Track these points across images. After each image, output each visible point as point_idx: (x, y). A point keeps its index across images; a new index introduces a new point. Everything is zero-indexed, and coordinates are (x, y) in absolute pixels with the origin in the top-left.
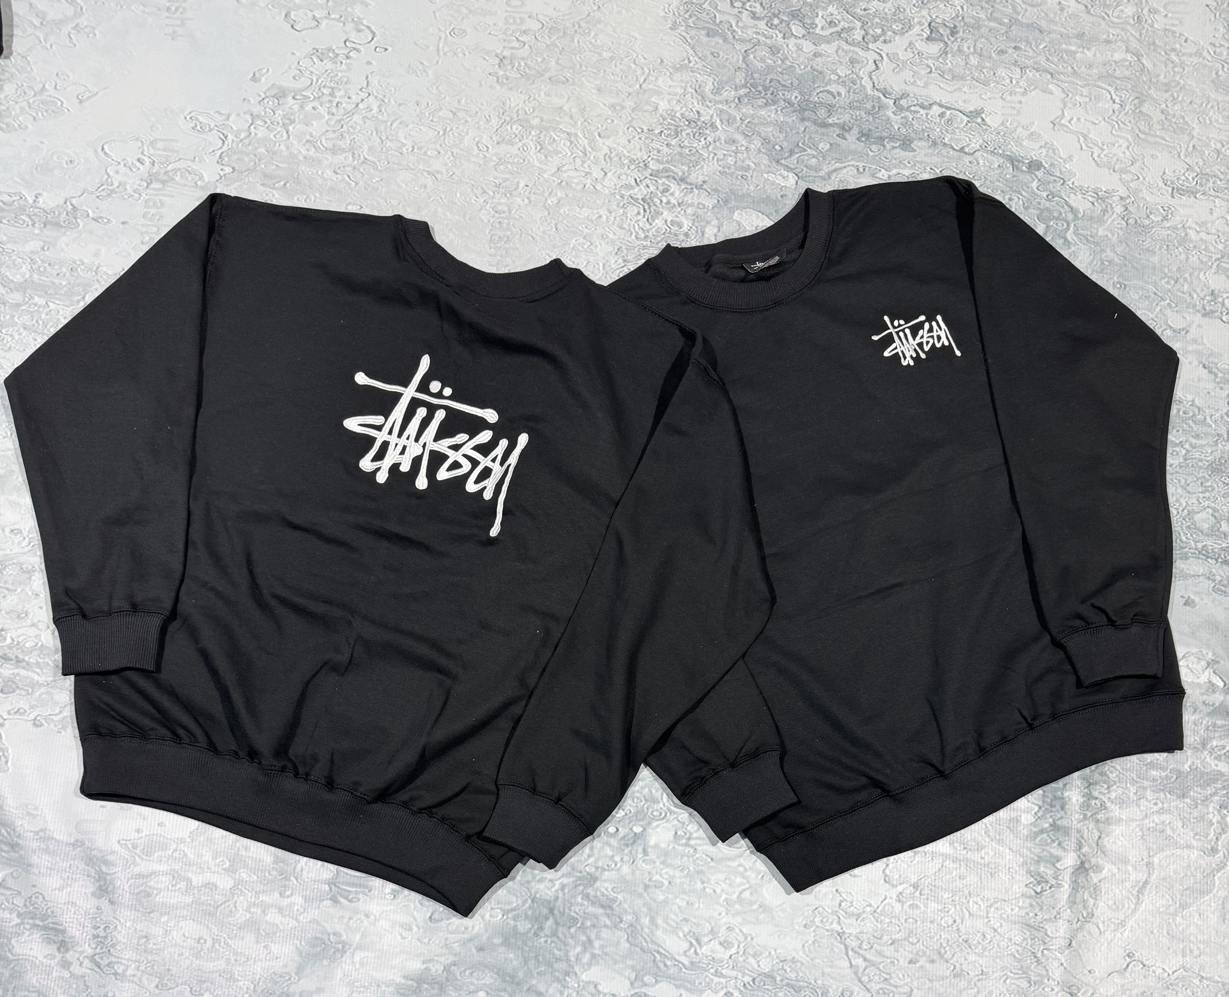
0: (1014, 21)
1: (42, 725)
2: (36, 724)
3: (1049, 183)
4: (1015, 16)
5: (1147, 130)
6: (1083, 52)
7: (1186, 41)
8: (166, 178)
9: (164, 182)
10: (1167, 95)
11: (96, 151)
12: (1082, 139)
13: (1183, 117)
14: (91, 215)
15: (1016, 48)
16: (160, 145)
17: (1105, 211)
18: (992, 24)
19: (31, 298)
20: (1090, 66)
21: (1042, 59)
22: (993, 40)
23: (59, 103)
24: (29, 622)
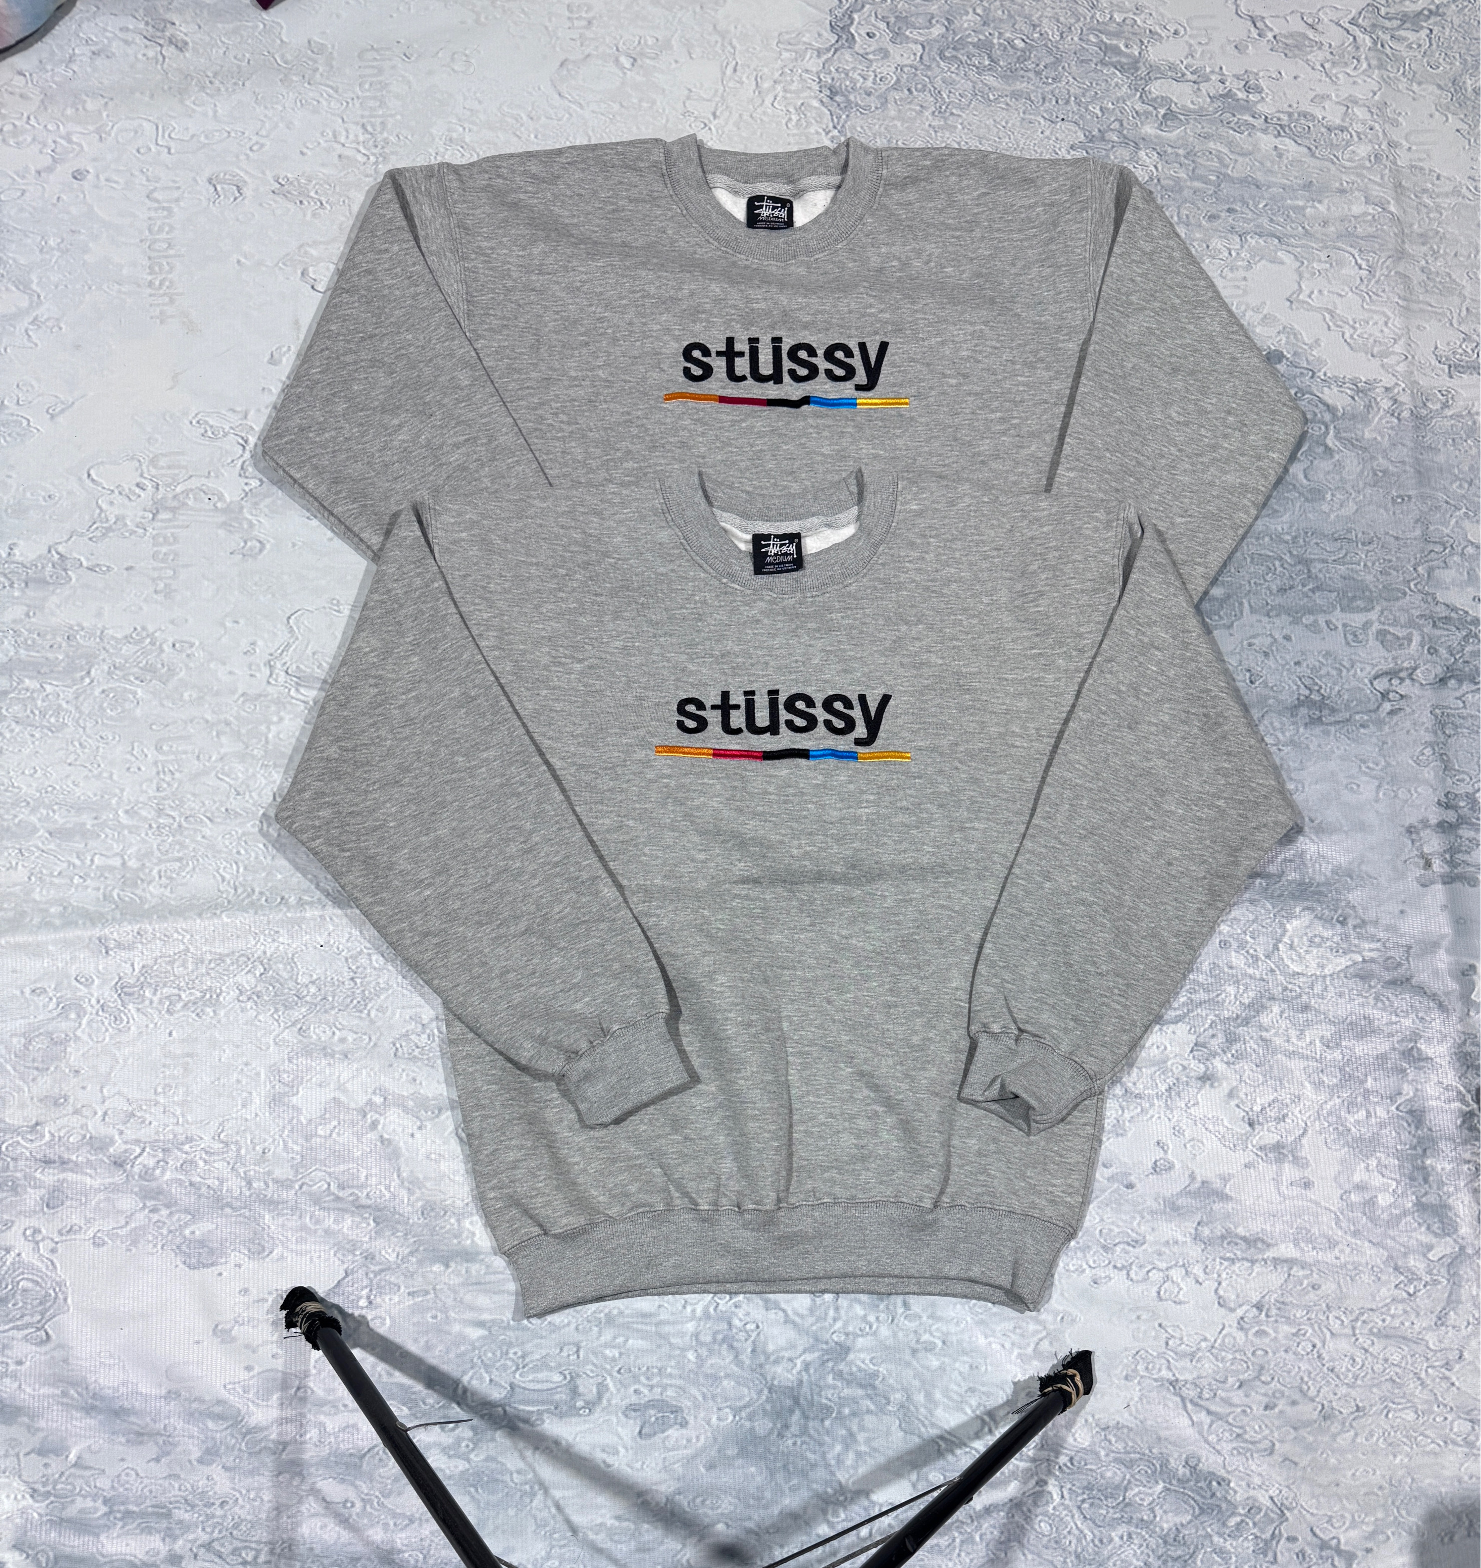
0: (1223, 177)
1: (104, 1243)
2: (97, 1243)
3: (1295, 377)
4: (1223, 170)
5: (1408, 295)
6: (1314, 207)
7: (1438, 178)
8: (175, 504)
9: (173, 510)
10: (1424, 249)
11: (80, 479)
12: (1328, 316)
13: (1449, 275)
14: (85, 564)
15: (1229, 210)
16: (162, 462)
17: (1369, 407)
18: (1197, 184)
19: (21, 681)
20: (1325, 223)
21: (1265, 221)
22: (1200, 204)
23: (25, 423)
24: (70, 1109)
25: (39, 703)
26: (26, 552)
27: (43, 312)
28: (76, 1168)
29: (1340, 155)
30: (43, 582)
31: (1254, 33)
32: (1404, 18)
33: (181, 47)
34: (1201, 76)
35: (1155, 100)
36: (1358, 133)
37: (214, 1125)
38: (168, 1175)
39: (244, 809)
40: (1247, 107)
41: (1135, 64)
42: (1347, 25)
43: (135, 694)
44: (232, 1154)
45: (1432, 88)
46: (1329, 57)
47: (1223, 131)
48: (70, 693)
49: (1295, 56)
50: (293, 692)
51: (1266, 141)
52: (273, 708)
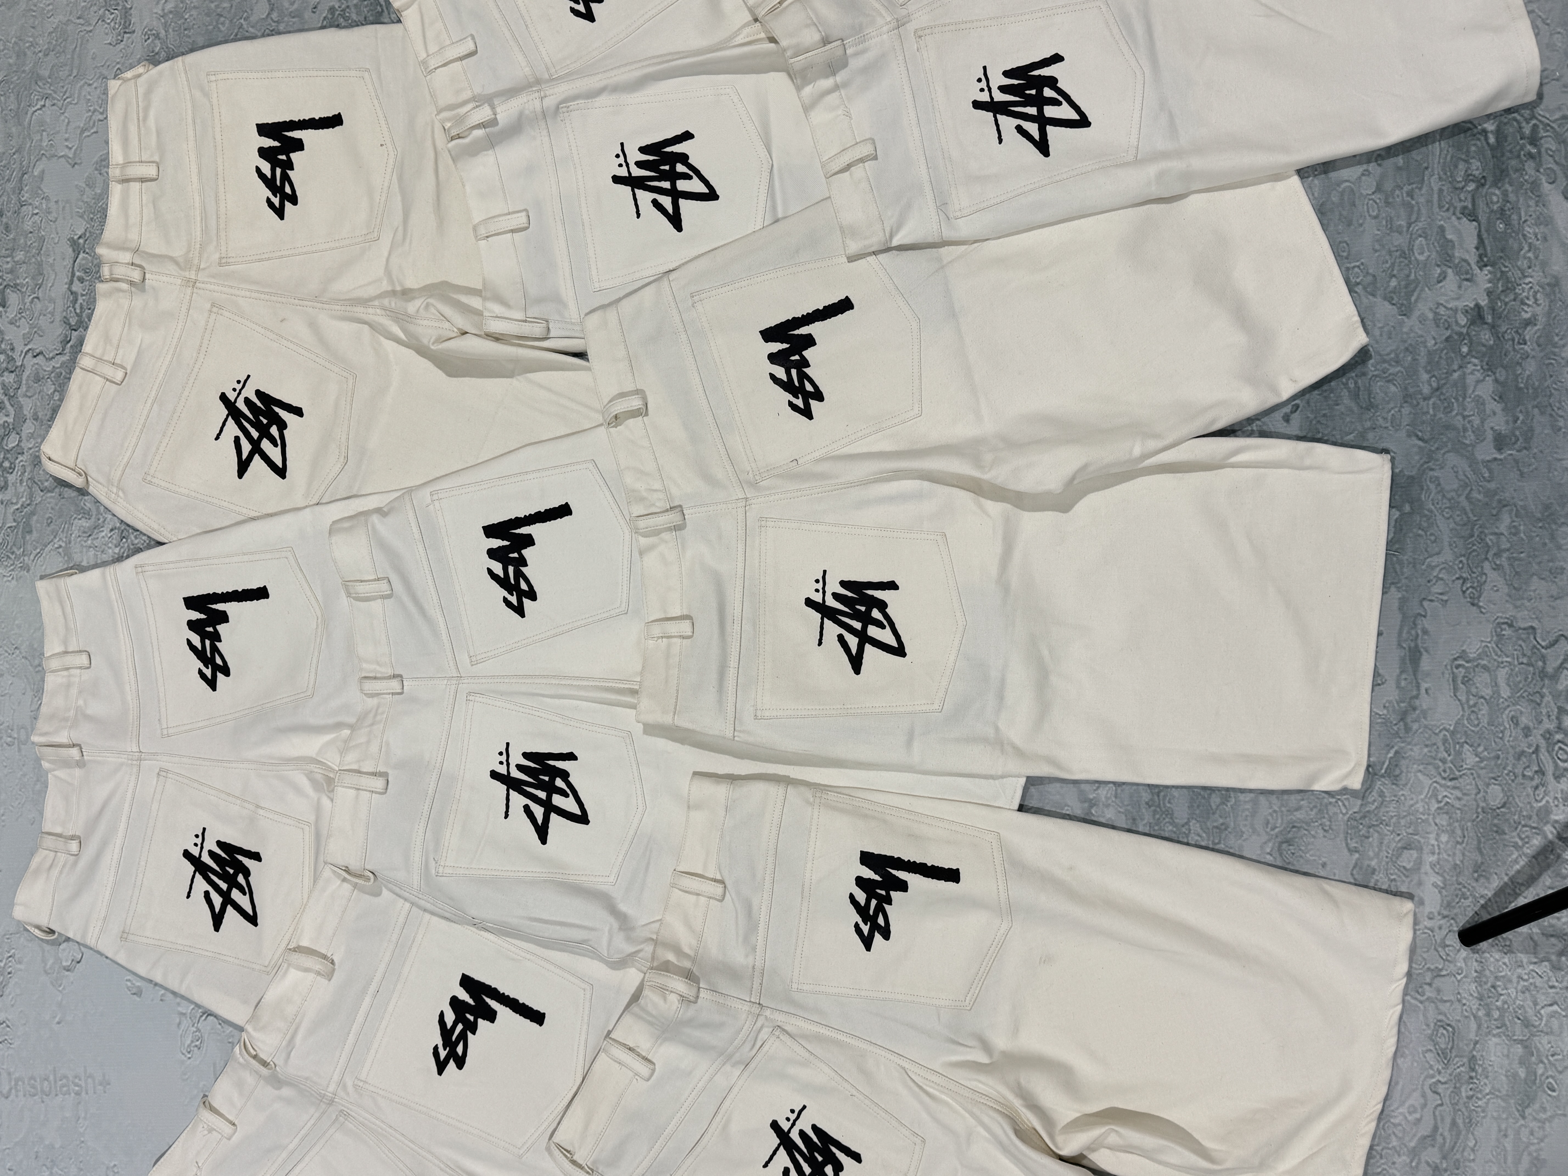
5: (68, 68)
10: (29, 53)
13: (50, 33)
21: (9, 186)
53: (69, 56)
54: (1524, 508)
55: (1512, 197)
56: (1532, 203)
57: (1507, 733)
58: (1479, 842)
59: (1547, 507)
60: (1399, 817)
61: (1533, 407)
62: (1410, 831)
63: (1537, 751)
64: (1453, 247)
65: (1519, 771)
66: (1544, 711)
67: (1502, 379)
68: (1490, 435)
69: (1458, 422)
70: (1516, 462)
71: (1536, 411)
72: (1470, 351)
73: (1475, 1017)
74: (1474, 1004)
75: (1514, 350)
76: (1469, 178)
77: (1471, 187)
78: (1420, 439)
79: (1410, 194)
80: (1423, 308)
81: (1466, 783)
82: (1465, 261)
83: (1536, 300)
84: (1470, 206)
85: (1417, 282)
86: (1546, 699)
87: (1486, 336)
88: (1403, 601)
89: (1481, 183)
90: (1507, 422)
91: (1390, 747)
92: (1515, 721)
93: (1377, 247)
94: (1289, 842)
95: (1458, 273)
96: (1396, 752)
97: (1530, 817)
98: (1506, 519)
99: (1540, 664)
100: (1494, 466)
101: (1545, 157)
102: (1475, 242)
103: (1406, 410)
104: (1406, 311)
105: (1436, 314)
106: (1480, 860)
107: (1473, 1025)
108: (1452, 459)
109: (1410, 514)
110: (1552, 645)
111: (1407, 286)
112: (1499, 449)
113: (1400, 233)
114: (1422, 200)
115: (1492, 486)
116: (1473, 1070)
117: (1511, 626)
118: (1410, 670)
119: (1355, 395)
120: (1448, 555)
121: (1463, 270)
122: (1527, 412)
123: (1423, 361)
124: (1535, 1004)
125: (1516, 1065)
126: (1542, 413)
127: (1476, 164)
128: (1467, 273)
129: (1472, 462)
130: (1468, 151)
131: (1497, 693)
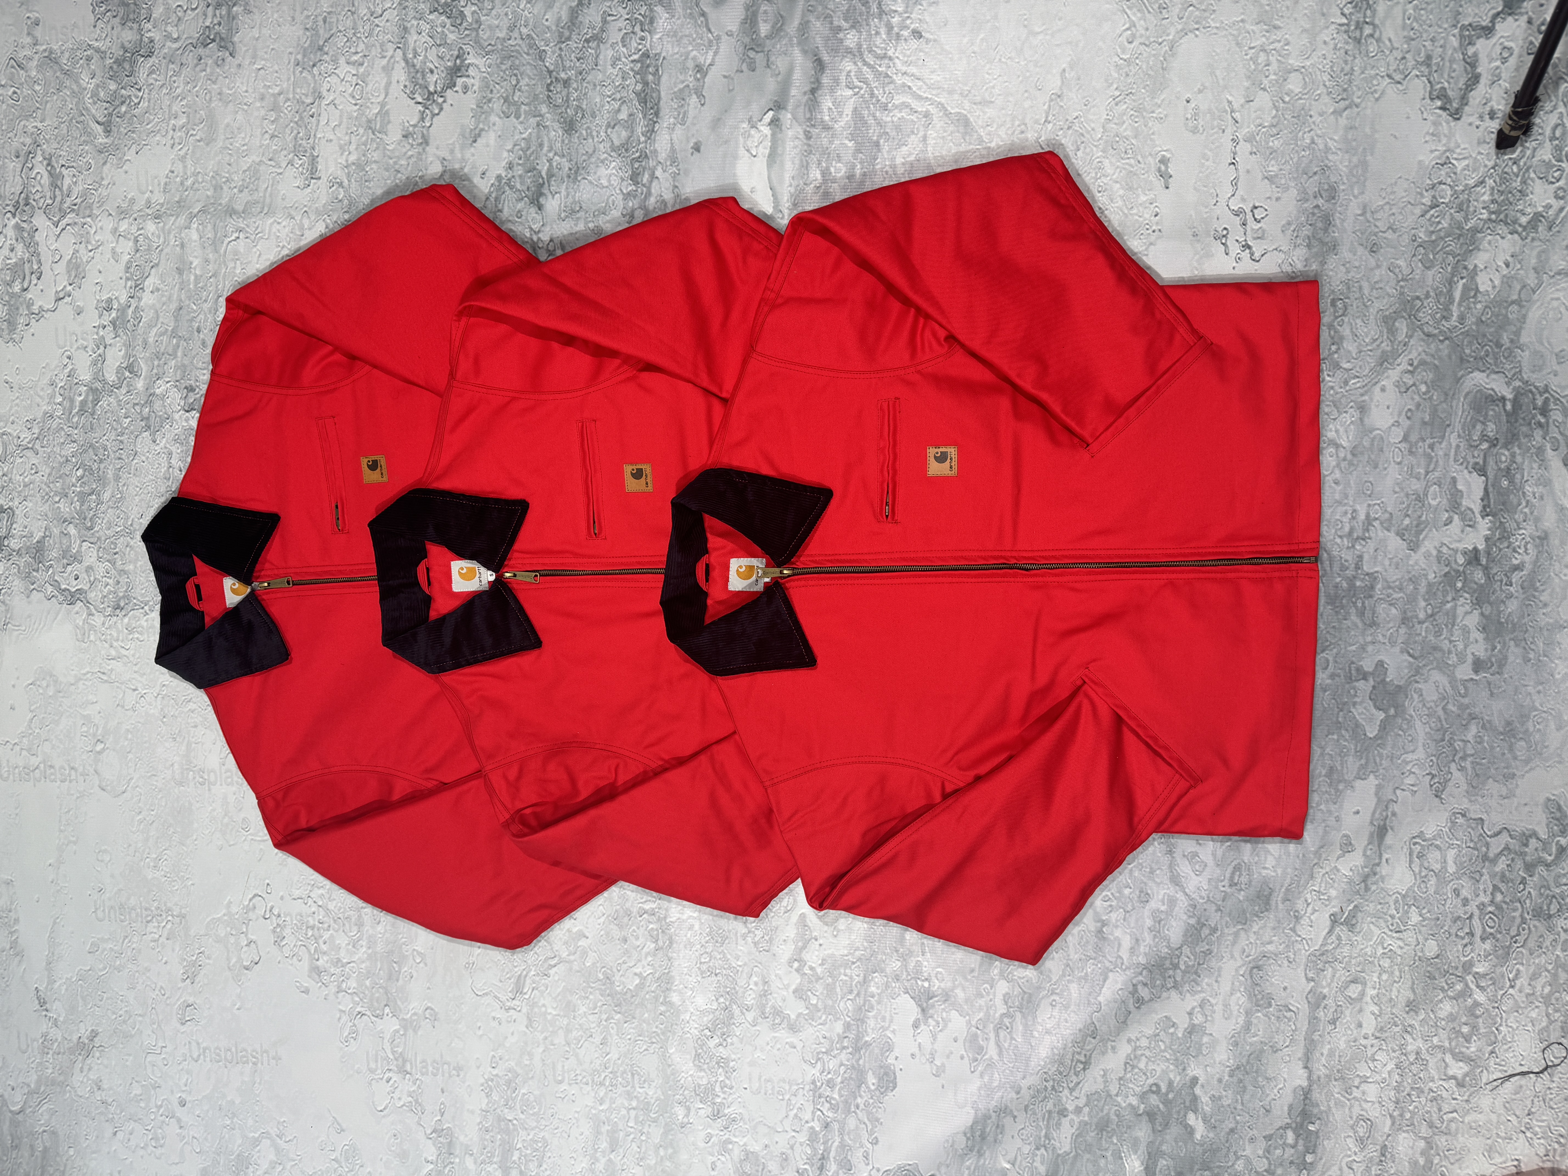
0: (174, 334)
1: (876, 1138)
2: (875, 1142)
4: (169, 333)
5: (260, 205)
7: (173, 172)
10: (225, 188)
11: (384, 1117)
13: (244, 171)
14: (439, 1118)
15: (199, 331)
18: (179, 354)
25: (528, 1152)
26: (431, 1152)
27: (274, 1131)
28: (827, 1150)
29: (155, 245)
30: (450, 1144)
31: (67, 299)
32: (54, 185)
33: (94, 1034)
34: (101, 343)
35: (119, 379)
36: (139, 229)
37: (806, 1067)
38: (836, 1096)
39: (601, 1033)
40: (123, 310)
41: (93, 390)
42: (59, 229)
43: (524, 1094)
44: (825, 1057)
45: (106, 169)
46: (83, 245)
47: (140, 331)
48: (522, 1133)
49: (84, 270)
50: (527, 997)
51: (147, 299)
52: (536, 1010)
53: (261, 194)
54: (1489, 722)
55: (1519, 459)
56: (1535, 466)
57: (1449, 901)
58: (1413, 983)
59: (1509, 723)
60: (1350, 957)
61: (1510, 639)
62: (1359, 969)
63: (1470, 917)
64: (1462, 496)
65: (1453, 931)
66: (1482, 887)
67: (1487, 613)
68: (1470, 659)
69: (1445, 645)
70: (1489, 683)
71: (1512, 643)
72: (1463, 586)
73: (1391, 1116)
74: (1391, 1106)
75: (1501, 590)
76: (1484, 437)
77: (1485, 446)
78: (1411, 655)
79: (1431, 447)
80: (1429, 545)
81: (1410, 936)
82: (1471, 510)
83: (1526, 549)
84: (1481, 463)
85: (1427, 523)
86: (1483, 878)
87: (1479, 576)
88: (1379, 787)
89: (1494, 443)
90: (1486, 650)
91: (1350, 901)
92: (1457, 892)
93: (1397, 489)
94: (1259, 968)
95: (1463, 520)
96: (1355, 906)
97: (1457, 968)
98: (1473, 729)
99: (1484, 849)
100: (1470, 685)
101: (1552, 427)
102: (1481, 493)
103: (1403, 631)
104: (1414, 547)
105: (1439, 551)
106: (1412, 997)
107: (1389, 1122)
108: (1436, 676)
109: (1395, 716)
110: (1496, 835)
111: (1417, 526)
112: (1476, 671)
113: (1418, 479)
114: (1441, 453)
115: (1466, 701)
116: (1383, 1155)
117: (1464, 815)
118: (1376, 843)
119: (1361, 614)
120: (1420, 754)
121: (1468, 517)
122: (1505, 643)
123: (1423, 589)
124: (1440, 1110)
125: (1418, 1156)
126: (1517, 645)
127: (1491, 426)
128: (1470, 520)
129: (1453, 680)
130: (1486, 414)
131: (1444, 868)
